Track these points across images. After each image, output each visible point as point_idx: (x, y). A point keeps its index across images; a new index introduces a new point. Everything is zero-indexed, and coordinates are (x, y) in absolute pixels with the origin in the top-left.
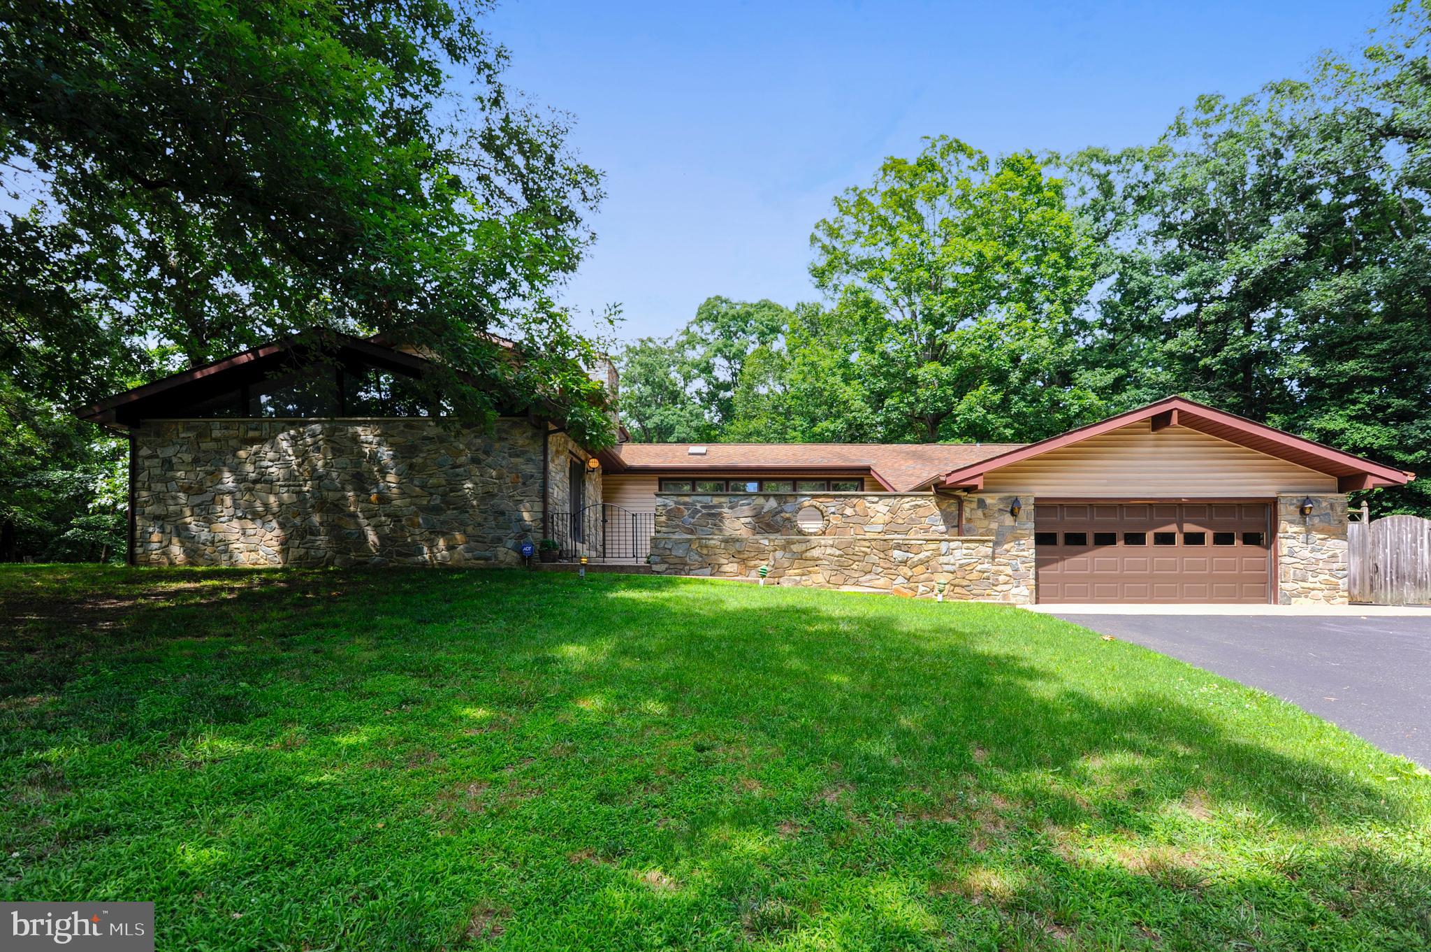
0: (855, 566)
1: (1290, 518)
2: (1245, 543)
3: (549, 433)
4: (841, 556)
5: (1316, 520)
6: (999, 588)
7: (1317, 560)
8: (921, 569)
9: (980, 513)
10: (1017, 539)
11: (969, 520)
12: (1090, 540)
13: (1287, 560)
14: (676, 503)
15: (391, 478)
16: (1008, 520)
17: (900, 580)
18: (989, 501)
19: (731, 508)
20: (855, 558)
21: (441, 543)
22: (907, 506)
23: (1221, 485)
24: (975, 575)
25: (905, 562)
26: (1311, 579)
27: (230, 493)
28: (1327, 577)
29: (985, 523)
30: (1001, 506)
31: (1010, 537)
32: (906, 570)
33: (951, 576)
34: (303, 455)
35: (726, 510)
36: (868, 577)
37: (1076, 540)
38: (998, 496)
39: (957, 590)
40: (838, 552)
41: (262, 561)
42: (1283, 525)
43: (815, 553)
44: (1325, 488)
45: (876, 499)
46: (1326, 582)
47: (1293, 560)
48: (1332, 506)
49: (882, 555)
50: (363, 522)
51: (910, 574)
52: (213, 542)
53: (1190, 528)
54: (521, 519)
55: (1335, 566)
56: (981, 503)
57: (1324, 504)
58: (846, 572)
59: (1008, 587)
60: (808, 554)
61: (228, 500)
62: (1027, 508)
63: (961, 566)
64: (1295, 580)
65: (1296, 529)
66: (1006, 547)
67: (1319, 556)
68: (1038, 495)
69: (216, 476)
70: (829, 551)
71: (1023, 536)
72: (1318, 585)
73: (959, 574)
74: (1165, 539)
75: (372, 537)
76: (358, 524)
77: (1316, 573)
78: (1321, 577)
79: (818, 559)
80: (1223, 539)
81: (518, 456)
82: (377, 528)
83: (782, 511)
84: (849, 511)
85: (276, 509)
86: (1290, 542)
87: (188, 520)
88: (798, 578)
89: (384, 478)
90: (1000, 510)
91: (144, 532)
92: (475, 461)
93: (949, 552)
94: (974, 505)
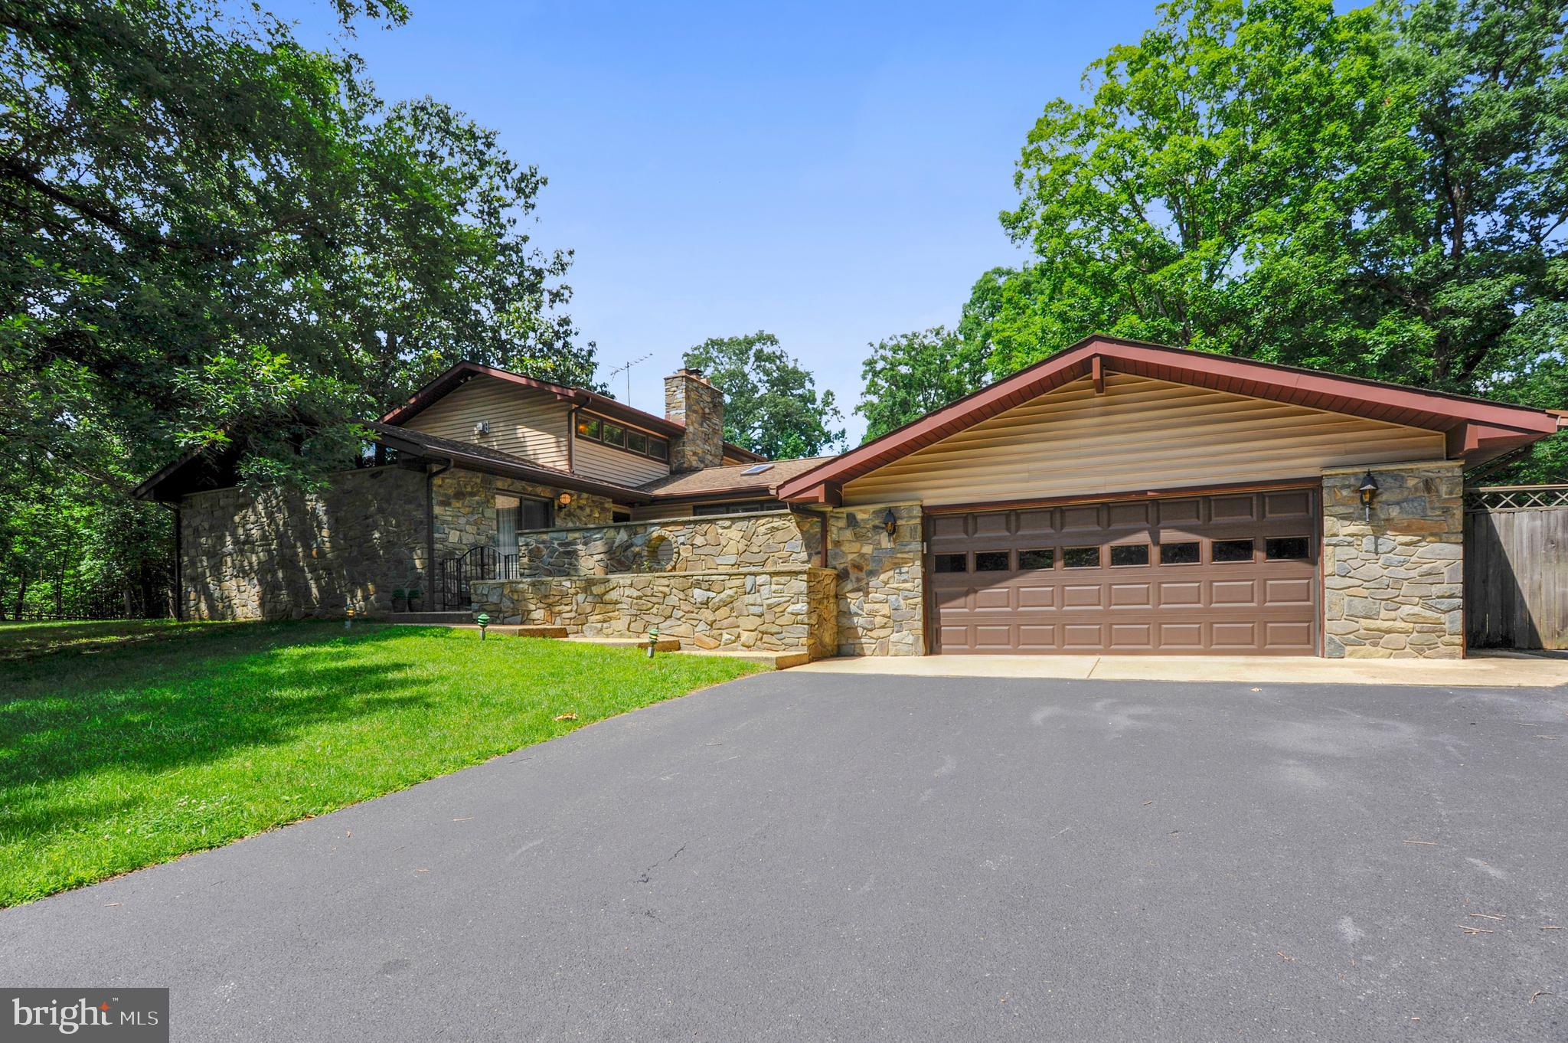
0: (654, 610)
1: (1340, 510)
2: (1270, 555)
3: (433, 475)
4: (640, 598)
5: (1394, 512)
6: (874, 634)
7: (1396, 580)
8: (724, 612)
9: (848, 534)
10: (897, 566)
11: (837, 544)
12: (1014, 562)
13: (1337, 582)
14: (537, 542)
15: (325, 533)
16: (885, 542)
17: (702, 626)
18: (860, 516)
19: (585, 544)
20: (654, 600)
21: (359, 593)
22: (762, 530)
23: (1216, 464)
24: (786, 619)
25: (706, 603)
26: (1383, 614)
27: (230, 554)
28: (1417, 609)
29: (856, 546)
30: (877, 522)
31: (887, 563)
32: (707, 614)
33: (758, 621)
34: (270, 516)
35: (580, 547)
36: (668, 623)
37: (993, 563)
38: (872, 508)
39: (766, 638)
40: (636, 594)
41: (250, 615)
42: (1329, 523)
43: (613, 595)
44: (1417, 453)
45: (728, 523)
46: (1415, 619)
47: (1348, 582)
48: (1428, 485)
49: (682, 596)
50: (309, 576)
51: (711, 618)
52: (222, 599)
53: (1169, 536)
54: (414, 567)
55: (1435, 590)
56: (852, 520)
57: (1411, 483)
58: (645, 617)
59: (887, 631)
60: (607, 597)
61: (229, 560)
62: (910, 523)
63: (770, 607)
64: (1353, 617)
65: (1353, 528)
66: (883, 577)
67: (1401, 572)
68: (927, 503)
69: (221, 540)
70: (628, 591)
71: (905, 561)
72: (1400, 624)
73: (768, 617)
74: (1134, 556)
75: (315, 591)
76: (305, 578)
77: (1395, 604)
78: (1406, 609)
79: (616, 603)
80: (1233, 550)
81: (410, 503)
82: (317, 580)
83: (632, 545)
84: (699, 540)
85: (256, 568)
86: (1343, 552)
87: (208, 580)
88: (599, 625)
89: (320, 532)
90: (875, 527)
91: (186, 591)
92: (381, 510)
93: (755, 589)
94: (842, 523)
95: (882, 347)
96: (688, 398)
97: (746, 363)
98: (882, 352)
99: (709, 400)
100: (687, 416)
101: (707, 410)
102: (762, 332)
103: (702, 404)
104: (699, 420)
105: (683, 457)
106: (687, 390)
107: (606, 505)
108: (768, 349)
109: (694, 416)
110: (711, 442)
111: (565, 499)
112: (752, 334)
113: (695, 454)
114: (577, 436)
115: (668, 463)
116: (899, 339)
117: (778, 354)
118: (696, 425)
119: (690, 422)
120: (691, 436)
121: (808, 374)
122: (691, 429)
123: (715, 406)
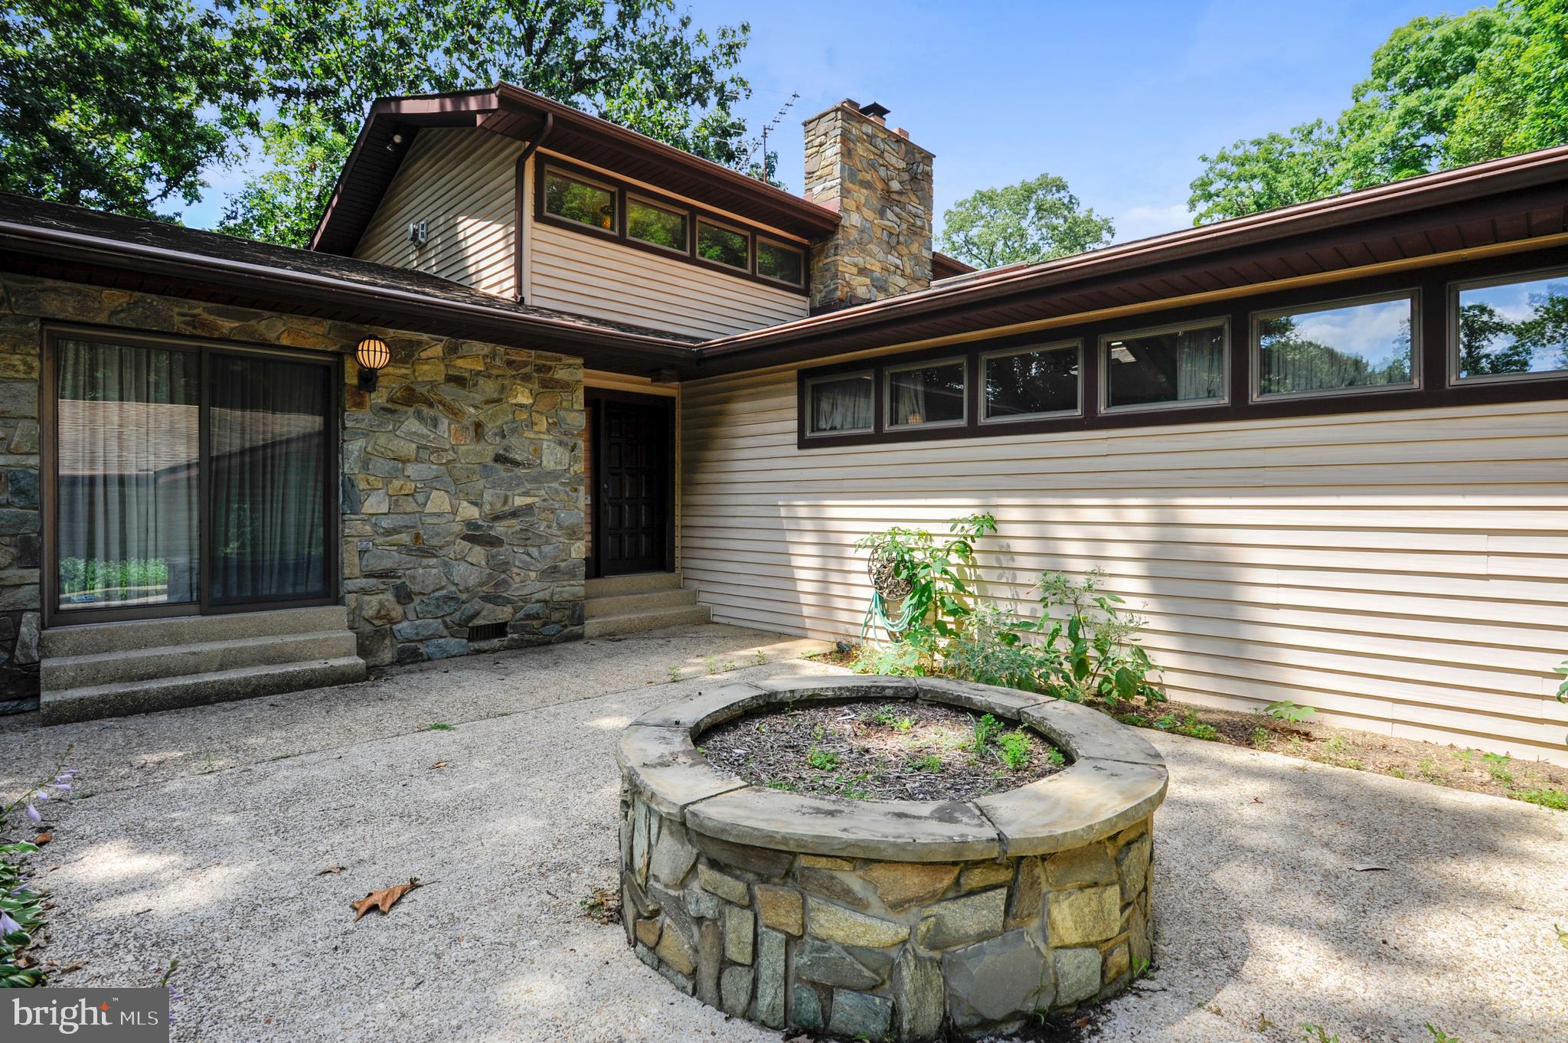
95: (1223, 158)
96: (847, 153)
97: (1024, 216)
98: (1222, 166)
99: (902, 165)
100: (845, 193)
101: (895, 185)
102: (1045, 176)
103: (882, 172)
104: (876, 203)
105: (835, 276)
106: (845, 138)
107: (561, 374)
108: (1051, 198)
109: (861, 194)
110: (904, 250)
111: (373, 354)
112: (1031, 178)
113: (862, 271)
114: (539, 217)
115: (806, 292)
116: (1248, 146)
117: (1066, 201)
118: (868, 214)
119: (850, 204)
120: (854, 235)
121: (1106, 221)
122: (855, 219)
123: (914, 178)
